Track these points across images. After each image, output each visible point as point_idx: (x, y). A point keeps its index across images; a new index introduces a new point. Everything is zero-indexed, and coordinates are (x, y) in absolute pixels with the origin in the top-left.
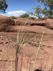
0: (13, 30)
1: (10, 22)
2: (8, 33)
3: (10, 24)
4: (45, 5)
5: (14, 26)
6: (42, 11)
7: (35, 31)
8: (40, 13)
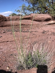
0: (6, 25)
1: (2, 18)
2: (3, 28)
3: (3, 20)
4: (28, 3)
5: (6, 22)
6: (27, 8)
7: (24, 24)
8: (26, 10)
